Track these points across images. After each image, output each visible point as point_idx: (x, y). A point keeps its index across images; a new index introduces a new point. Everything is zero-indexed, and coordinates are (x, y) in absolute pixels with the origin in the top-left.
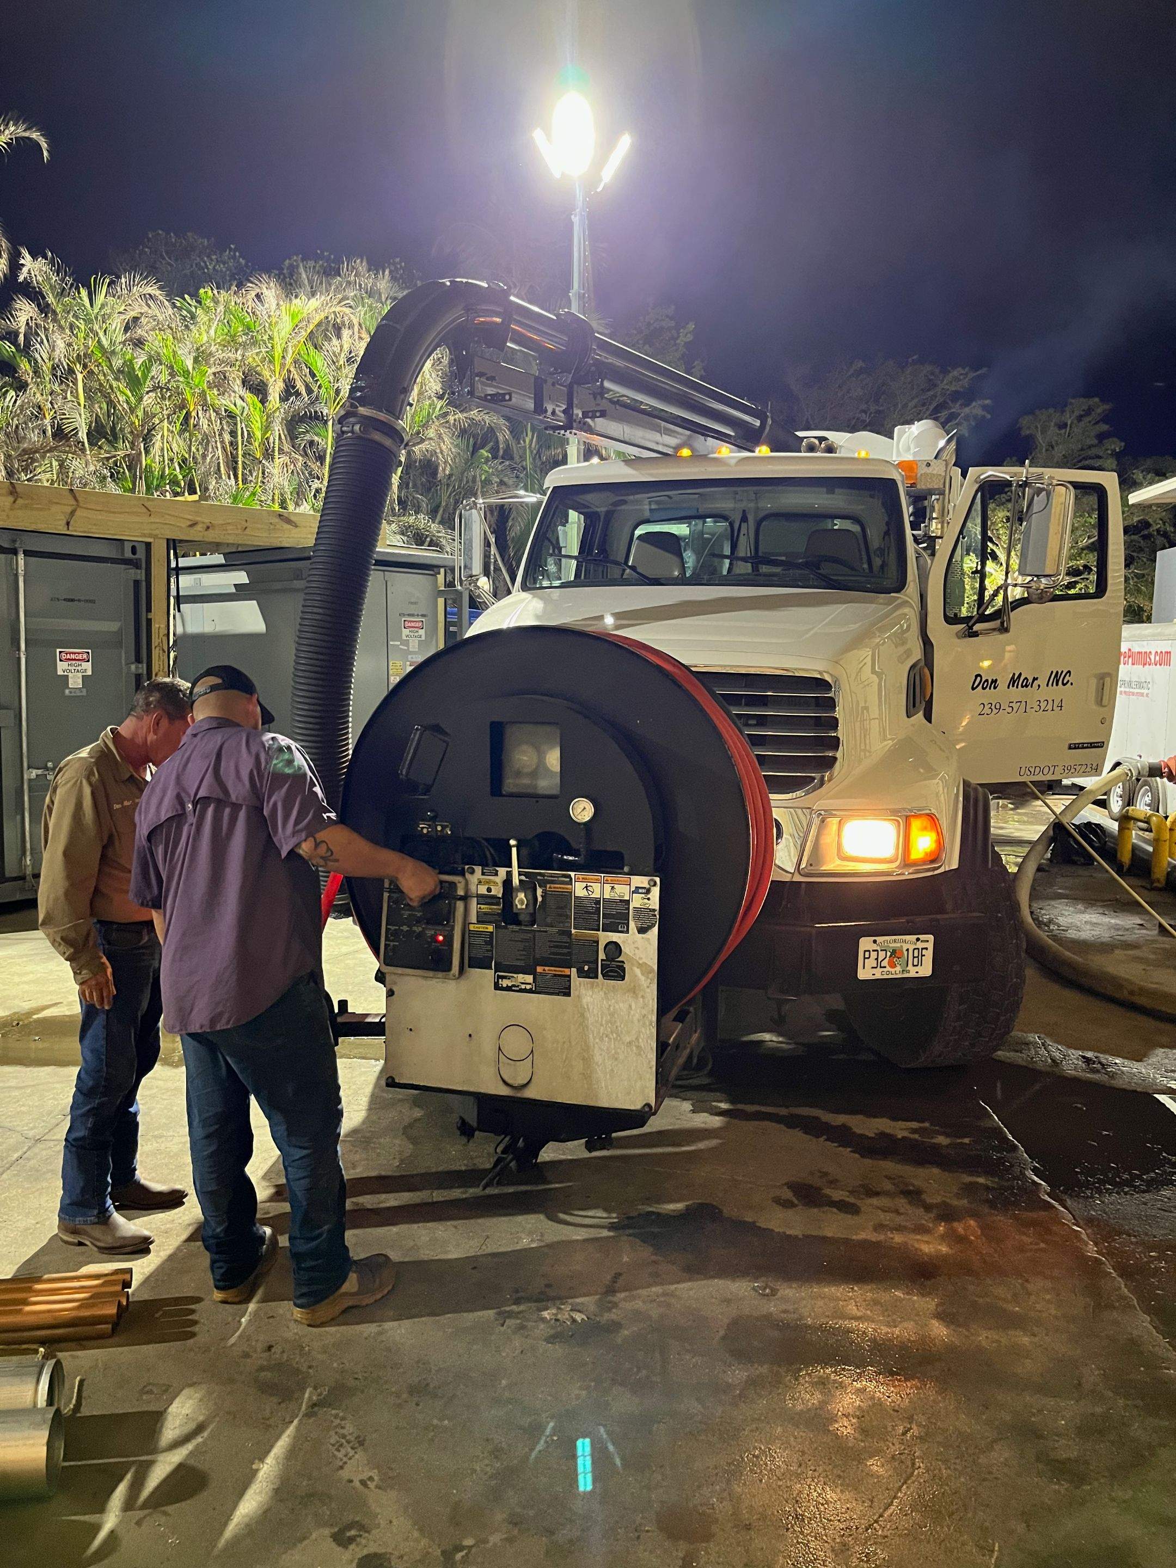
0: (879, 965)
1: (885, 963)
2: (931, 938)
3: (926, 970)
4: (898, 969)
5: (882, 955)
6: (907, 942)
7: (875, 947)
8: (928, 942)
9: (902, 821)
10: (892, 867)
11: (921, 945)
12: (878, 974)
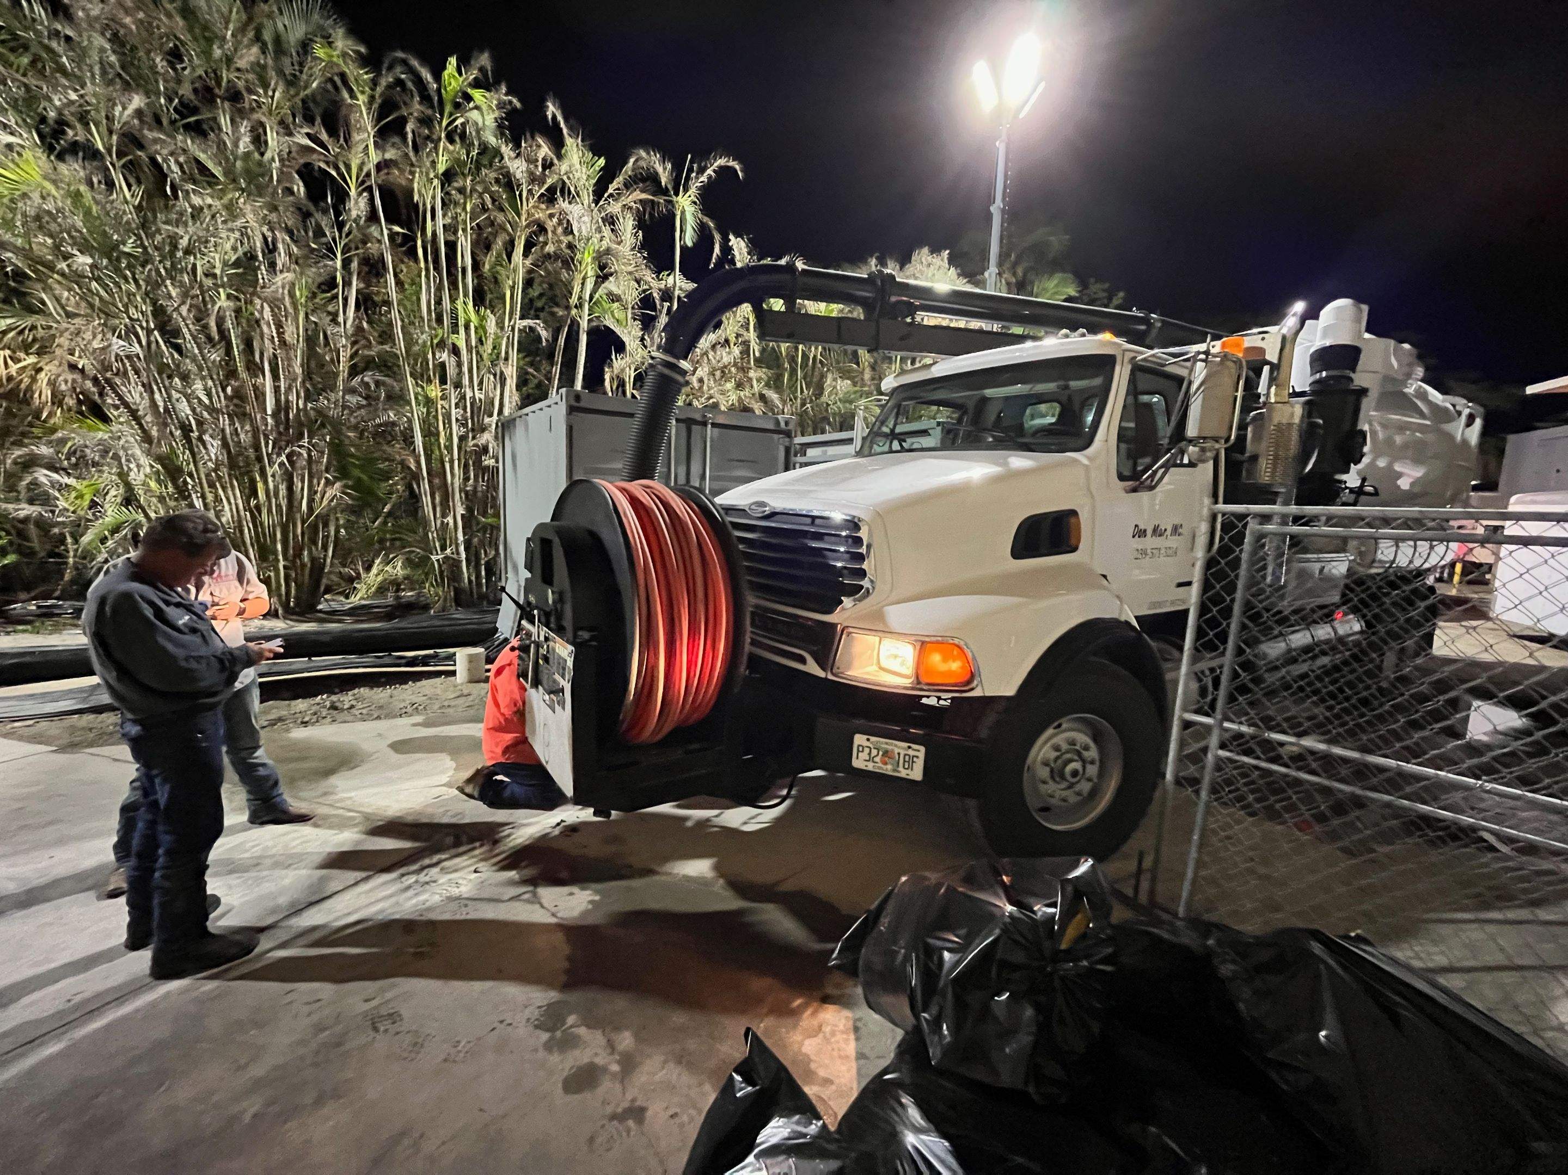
0: (871, 759)
1: (877, 759)
2: (922, 749)
3: (917, 774)
4: (889, 767)
5: (874, 752)
6: (899, 747)
7: (868, 744)
8: (920, 752)
9: (918, 645)
10: (907, 682)
11: (911, 752)
12: (870, 767)
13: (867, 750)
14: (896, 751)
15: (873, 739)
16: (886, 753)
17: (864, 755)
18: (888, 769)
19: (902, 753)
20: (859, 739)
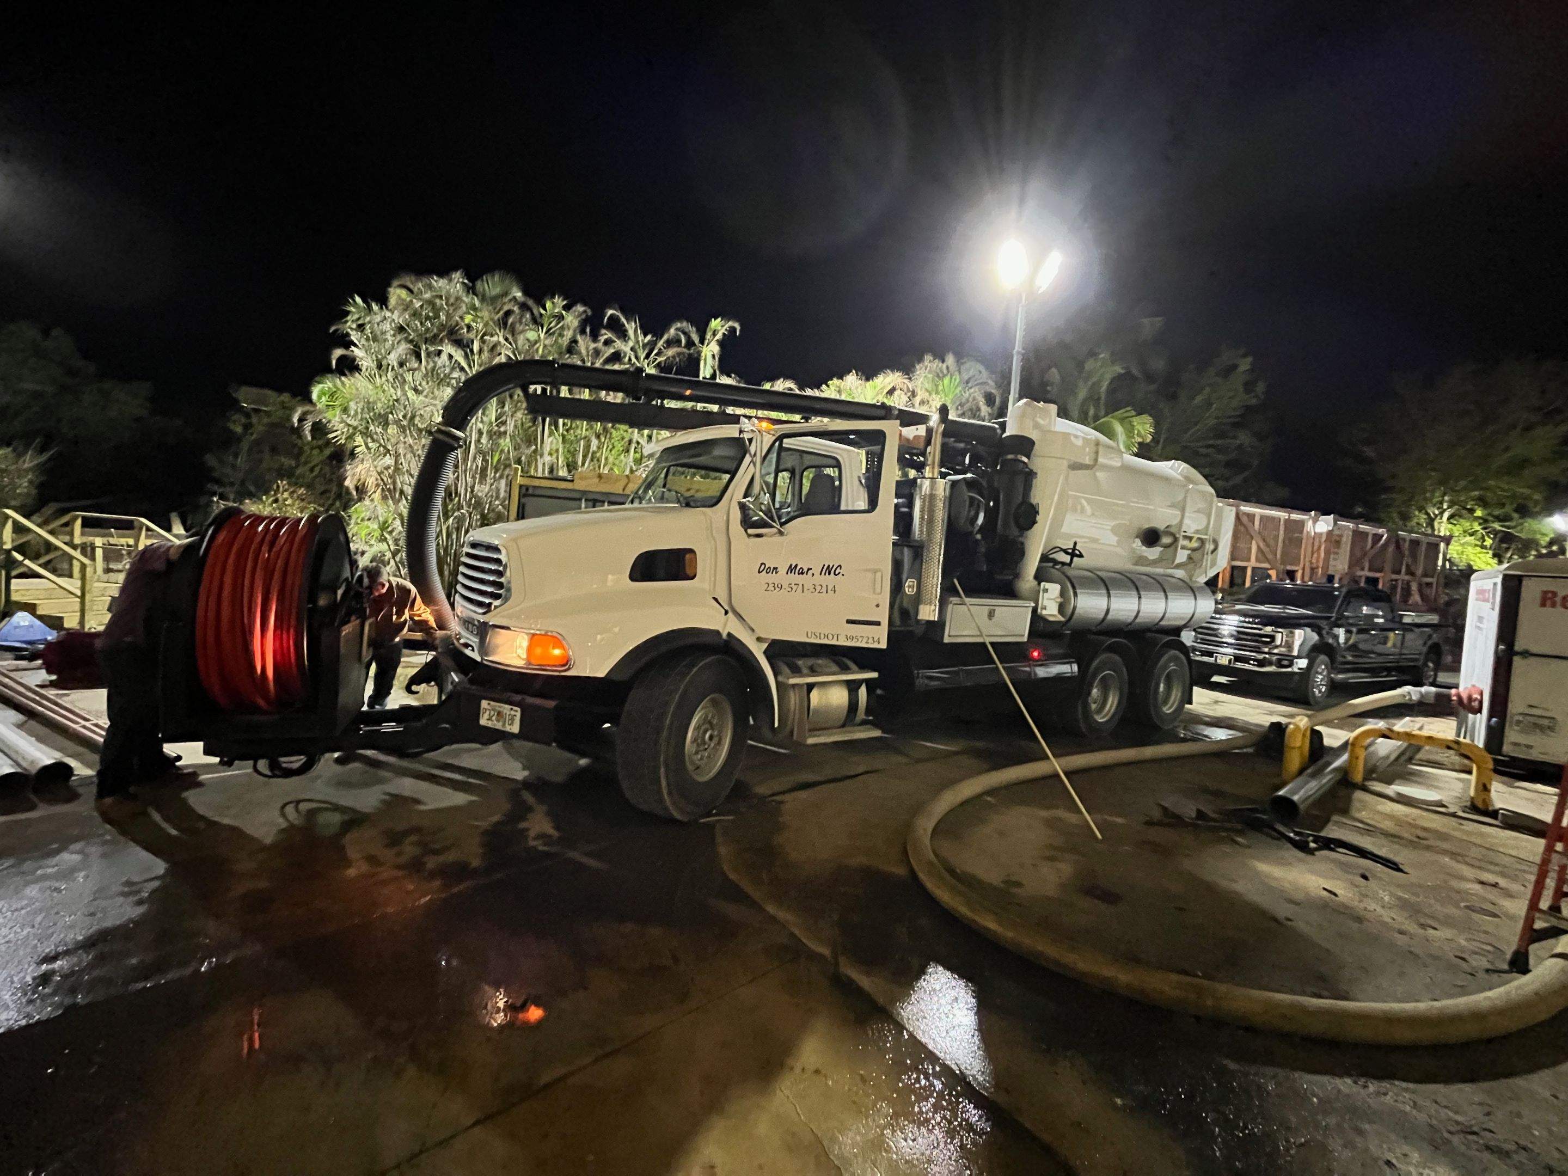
0: (490, 719)
1: (494, 719)
2: (519, 710)
3: (516, 728)
4: (500, 724)
5: (492, 713)
6: (506, 709)
7: (489, 707)
8: (517, 712)
9: (530, 636)
10: (521, 663)
11: (513, 713)
12: (490, 724)
13: (488, 712)
14: (505, 711)
15: (492, 703)
16: (499, 713)
17: (486, 716)
18: (499, 726)
19: (508, 713)
20: (484, 704)
